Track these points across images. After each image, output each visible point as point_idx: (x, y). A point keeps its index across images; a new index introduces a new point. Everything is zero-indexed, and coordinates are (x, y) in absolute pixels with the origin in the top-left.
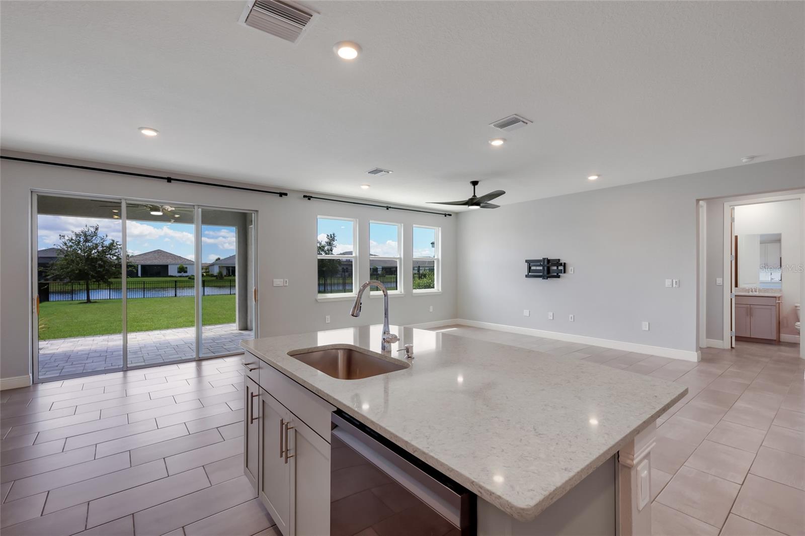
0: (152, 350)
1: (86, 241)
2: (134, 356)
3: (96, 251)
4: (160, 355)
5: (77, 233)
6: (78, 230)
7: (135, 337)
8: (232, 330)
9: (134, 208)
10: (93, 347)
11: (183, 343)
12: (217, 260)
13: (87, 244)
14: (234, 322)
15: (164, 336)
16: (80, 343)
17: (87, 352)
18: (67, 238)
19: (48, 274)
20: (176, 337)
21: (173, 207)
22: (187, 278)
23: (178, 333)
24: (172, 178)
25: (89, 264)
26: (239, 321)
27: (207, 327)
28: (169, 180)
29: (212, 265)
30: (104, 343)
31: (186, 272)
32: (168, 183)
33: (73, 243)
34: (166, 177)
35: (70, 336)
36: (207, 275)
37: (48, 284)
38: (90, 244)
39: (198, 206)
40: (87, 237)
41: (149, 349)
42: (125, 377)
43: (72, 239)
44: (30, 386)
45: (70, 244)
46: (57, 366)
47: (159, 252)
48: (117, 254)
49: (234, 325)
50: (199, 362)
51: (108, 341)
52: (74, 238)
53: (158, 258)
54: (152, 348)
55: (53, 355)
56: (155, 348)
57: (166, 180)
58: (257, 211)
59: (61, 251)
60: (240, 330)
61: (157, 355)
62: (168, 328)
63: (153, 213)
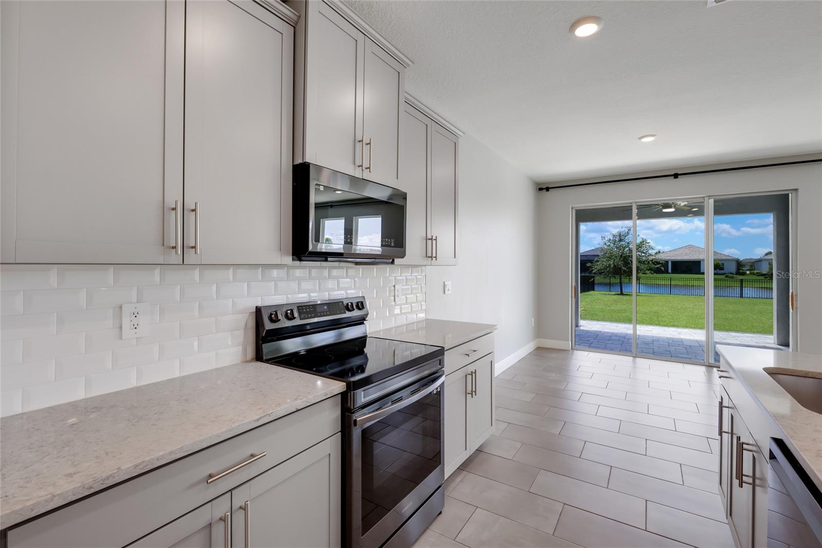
0: (663, 345)
1: (620, 240)
2: (646, 347)
3: (628, 249)
4: (670, 351)
5: (614, 233)
6: (615, 231)
7: (651, 330)
8: (767, 343)
9: (646, 208)
10: (616, 331)
11: (698, 345)
12: (766, 254)
13: (621, 243)
14: (771, 333)
15: (679, 334)
16: (607, 326)
17: (611, 335)
18: (606, 239)
19: (593, 269)
20: (691, 338)
21: (685, 202)
22: (724, 276)
23: (695, 333)
24: (679, 173)
25: (622, 261)
26: (778, 334)
27: (731, 333)
28: (676, 176)
29: (760, 261)
30: (624, 330)
31: (722, 269)
32: (676, 179)
33: (610, 242)
34: (673, 173)
35: (602, 320)
36: (751, 273)
37: (594, 277)
38: (623, 243)
39: (709, 196)
40: (621, 237)
41: (661, 343)
42: (634, 363)
43: (610, 240)
44: (569, 350)
45: (609, 243)
46: (588, 341)
47: (690, 247)
48: (645, 251)
49: (772, 337)
50: (710, 368)
51: (628, 329)
52: (611, 239)
53: (690, 254)
54: (664, 343)
55: (588, 332)
56: (667, 344)
57: (673, 177)
58: (796, 190)
59: (602, 249)
60: (778, 345)
61: (666, 351)
62: (686, 327)
63: (665, 210)
